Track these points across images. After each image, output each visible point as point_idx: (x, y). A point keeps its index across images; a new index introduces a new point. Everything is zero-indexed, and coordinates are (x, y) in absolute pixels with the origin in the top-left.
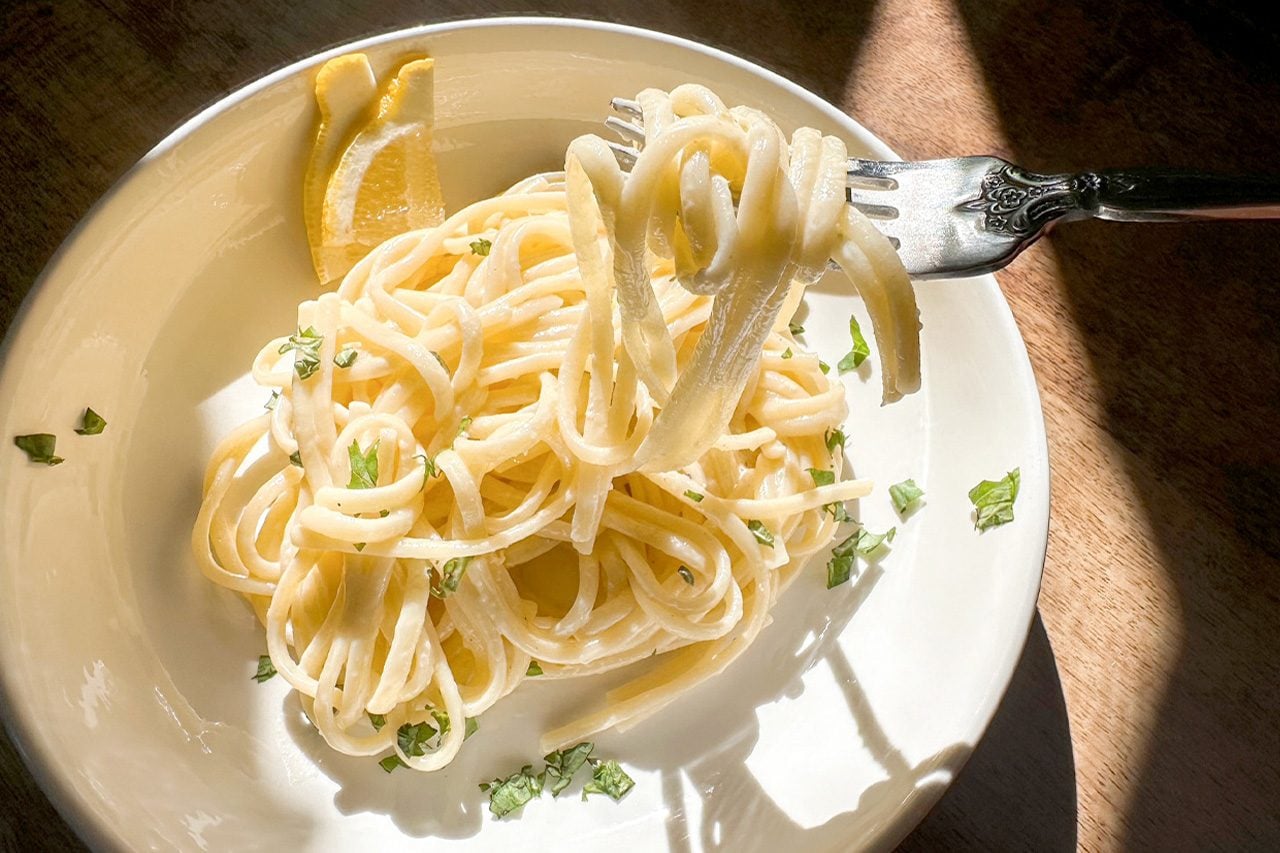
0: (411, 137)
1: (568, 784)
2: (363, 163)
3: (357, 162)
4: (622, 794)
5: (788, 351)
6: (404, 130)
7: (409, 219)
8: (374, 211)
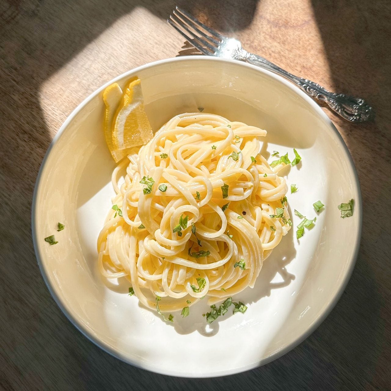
0: (137, 108)
1: (227, 311)
2: (123, 121)
3: (121, 121)
4: (244, 311)
5: (266, 174)
6: (134, 106)
7: (141, 136)
8: (130, 136)
